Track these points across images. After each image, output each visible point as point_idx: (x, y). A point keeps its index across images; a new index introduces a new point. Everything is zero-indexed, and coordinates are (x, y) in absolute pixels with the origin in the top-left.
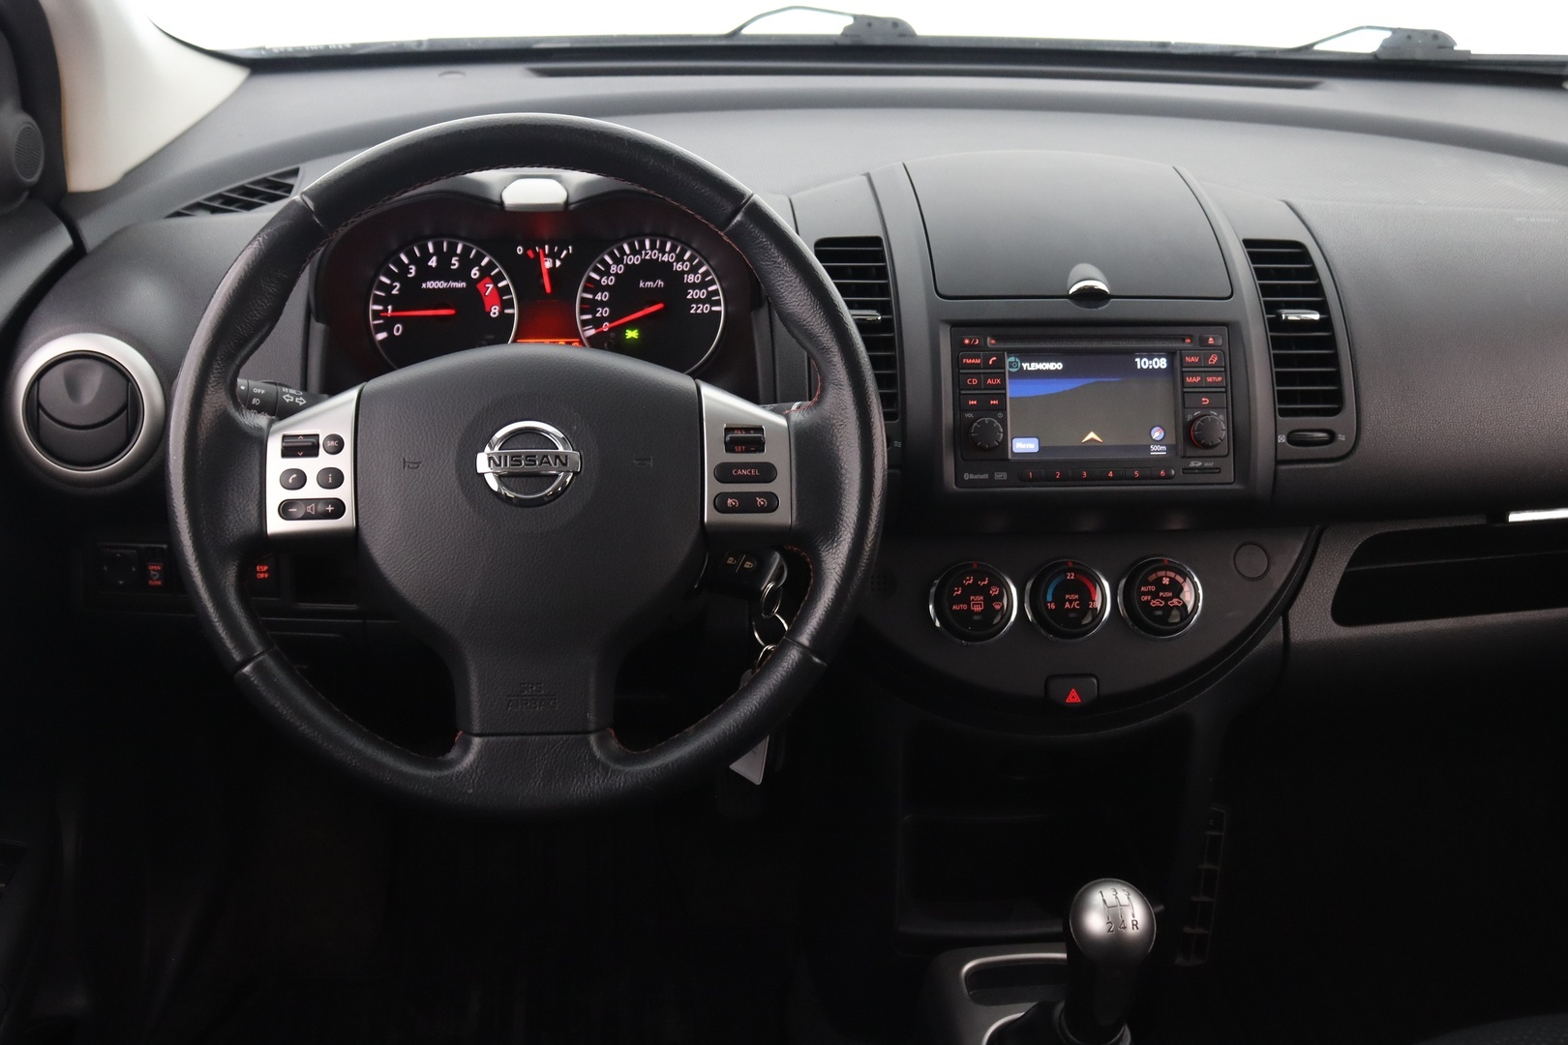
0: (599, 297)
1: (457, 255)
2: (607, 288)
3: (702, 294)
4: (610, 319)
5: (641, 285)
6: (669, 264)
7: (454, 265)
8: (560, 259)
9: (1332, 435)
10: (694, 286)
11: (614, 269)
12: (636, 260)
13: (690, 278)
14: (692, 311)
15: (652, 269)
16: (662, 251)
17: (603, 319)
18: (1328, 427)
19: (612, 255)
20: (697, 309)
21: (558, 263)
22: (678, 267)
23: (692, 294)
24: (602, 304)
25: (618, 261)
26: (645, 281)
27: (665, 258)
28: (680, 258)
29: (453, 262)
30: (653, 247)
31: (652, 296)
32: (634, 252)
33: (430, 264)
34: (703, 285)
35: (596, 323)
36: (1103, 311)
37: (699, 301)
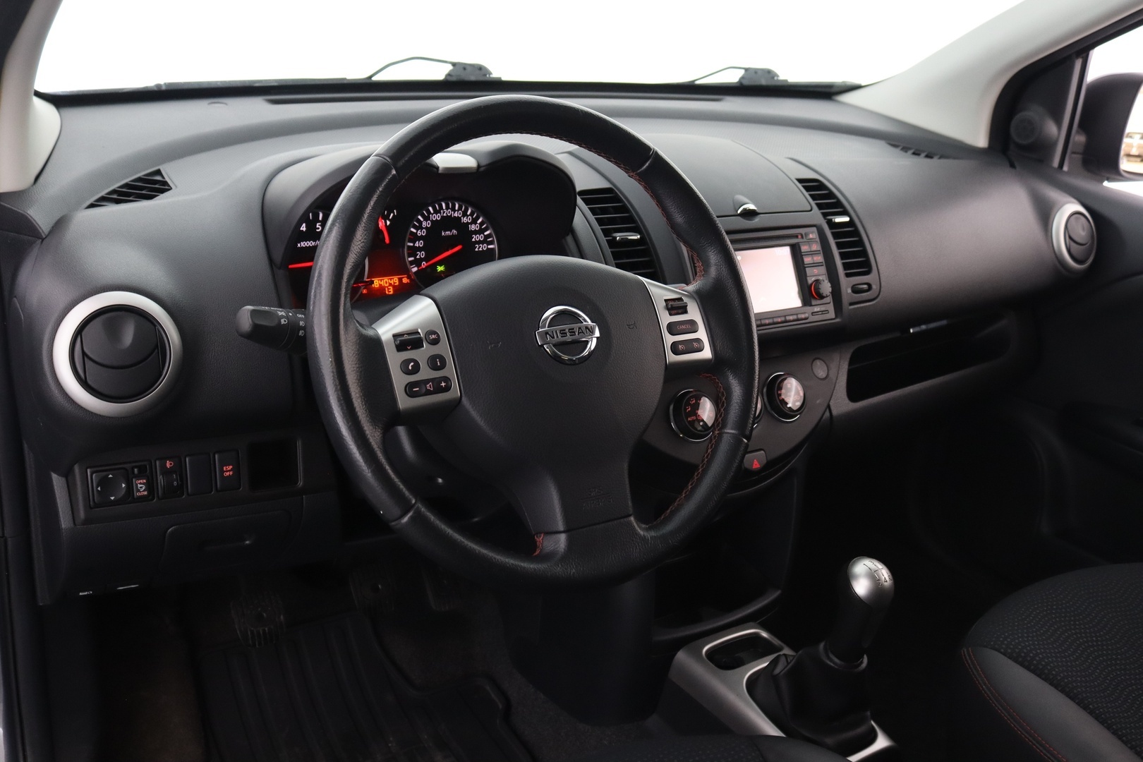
0: (417, 245)
1: (319, 221)
2: (421, 238)
3: (481, 237)
4: (426, 259)
5: (443, 234)
6: (459, 219)
7: (319, 228)
8: (389, 220)
9: (870, 285)
10: (476, 232)
11: (424, 224)
12: (437, 217)
13: (473, 227)
14: (476, 250)
15: (449, 222)
16: (453, 209)
17: (421, 260)
18: (867, 281)
19: (423, 216)
20: (479, 248)
21: (388, 223)
22: (465, 220)
23: (475, 238)
24: (420, 249)
25: (426, 219)
26: (445, 231)
27: (456, 215)
28: (465, 214)
29: (318, 226)
30: (447, 208)
31: (451, 242)
32: (436, 212)
33: (301, 229)
34: (481, 231)
35: (417, 262)
36: (756, 222)
37: (479, 242)
